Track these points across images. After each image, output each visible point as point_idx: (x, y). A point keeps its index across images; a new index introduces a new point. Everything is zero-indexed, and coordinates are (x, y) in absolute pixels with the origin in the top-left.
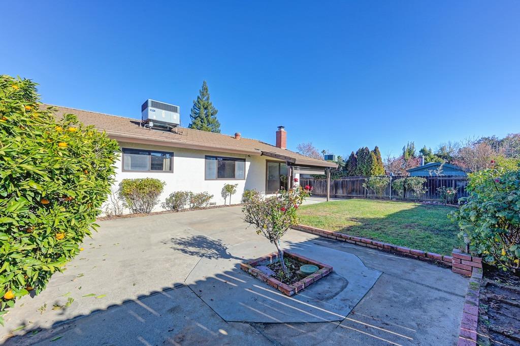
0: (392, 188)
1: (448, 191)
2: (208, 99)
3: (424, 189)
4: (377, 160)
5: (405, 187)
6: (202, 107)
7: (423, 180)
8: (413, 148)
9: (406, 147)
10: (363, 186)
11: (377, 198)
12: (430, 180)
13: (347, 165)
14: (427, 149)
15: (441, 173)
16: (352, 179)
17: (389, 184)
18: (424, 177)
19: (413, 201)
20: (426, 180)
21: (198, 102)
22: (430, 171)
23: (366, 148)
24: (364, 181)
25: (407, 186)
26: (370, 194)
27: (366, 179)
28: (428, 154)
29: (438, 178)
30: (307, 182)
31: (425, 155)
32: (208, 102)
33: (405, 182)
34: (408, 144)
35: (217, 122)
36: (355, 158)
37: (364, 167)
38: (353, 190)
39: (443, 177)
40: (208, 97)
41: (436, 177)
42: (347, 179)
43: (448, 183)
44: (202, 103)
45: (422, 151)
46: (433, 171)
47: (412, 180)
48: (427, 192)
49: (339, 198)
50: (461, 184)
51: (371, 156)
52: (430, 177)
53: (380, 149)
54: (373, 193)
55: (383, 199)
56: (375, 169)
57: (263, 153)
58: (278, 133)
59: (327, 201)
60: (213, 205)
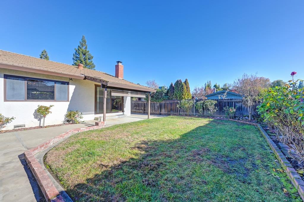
0: (195, 108)
1: (231, 110)
2: (86, 48)
3: (215, 108)
4: (187, 88)
5: (203, 107)
6: (81, 53)
7: (215, 102)
8: (210, 84)
9: (207, 84)
10: (177, 106)
11: (186, 115)
12: (219, 102)
13: (168, 92)
14: (218, 85)
15: (226, 97)
16: (170, 102)
17: (193, 105)
18: (215, 100)
19: (208, 117)
20: (216, 102)
21: (78, 49)
22: (219, 96)
23: (180, 80)
24: (178, 103)
25: (204, 106)
26: (182, 112)
27: (179, 102)
28: (218, 88)
29: (224, 101)
30: (142, 104)
31: (217, 88)
32: (86, 50)
33: (203, 103)
34: (208, 82)
35: (93, 64)
36: (173, 87)
37: (178, 93)
38: (171, 110)
39: (227, 100)
40: (86, 47)
41: (223, 100)
42: (167, 102)
43: (230, 104)
44: (81, 50)
45: (215, 86)
46: (221, 96)
47: (208, 102)
48: (217, 110)
49: (162, 115)
50: (238, 105)
51: (182, 86)
52: (219, 100)
53: (188, 81)
54: (184, 111)
55: (190, 115)
56: (185, 94)
57: (85, 77)
58: (116, 67)
59: (148, 118)
60: (20, 128)
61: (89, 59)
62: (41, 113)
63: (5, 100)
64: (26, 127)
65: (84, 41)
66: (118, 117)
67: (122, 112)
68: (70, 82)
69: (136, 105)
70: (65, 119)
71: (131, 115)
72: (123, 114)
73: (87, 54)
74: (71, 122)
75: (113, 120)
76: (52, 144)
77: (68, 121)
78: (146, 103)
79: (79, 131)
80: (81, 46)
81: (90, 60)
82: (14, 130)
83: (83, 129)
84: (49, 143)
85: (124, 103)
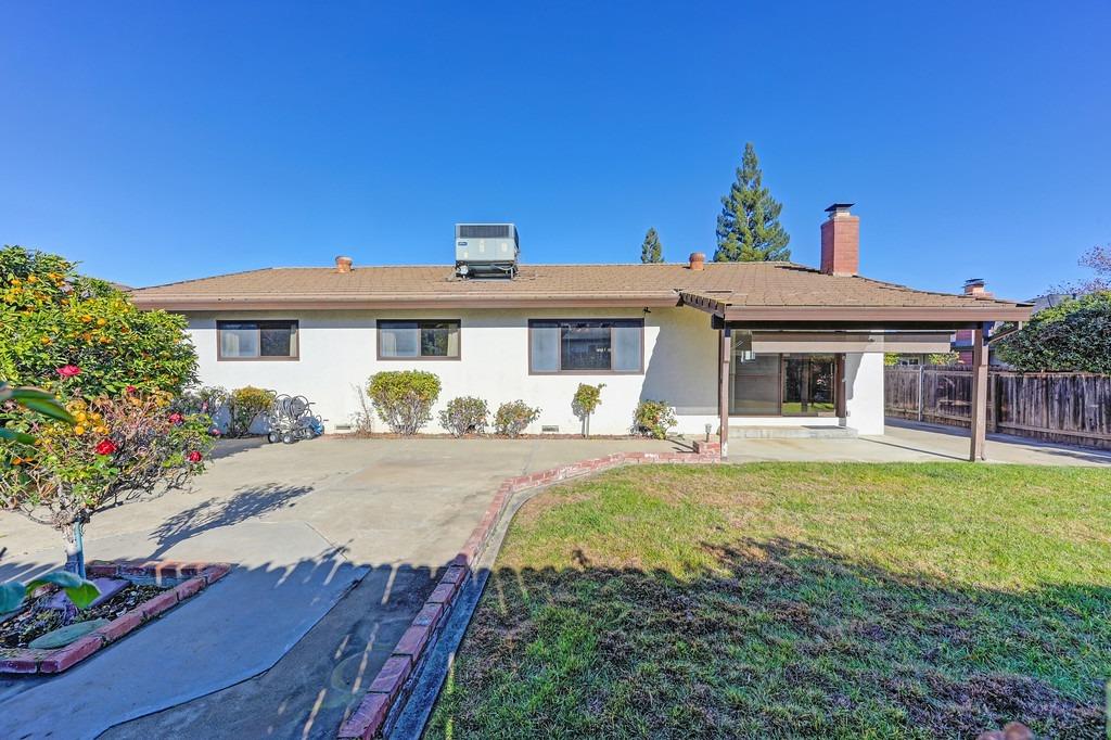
2: (757, 183)
6: (740, 207)
21: (733, 196)
32: (756, 192)
35: (781, 233)
40: (758, 179)
57: (682, 298)
58: (825, 230)
59: (972, 459)
60: (551, 433)
61: (766, 219)
62: (586, 401)
63: (531, 373)
64: (561, 432)
65: (750, 162)
66: (809, 436)
67: (837, 415)
68: (647, 317)
69: (950, 388)
70: (635, 422)
71: (886, 432)
72: (842, 426)
73: (759, 205)
74: (649, 433)
75: (783, 442)
76: (561, 478)
77: (642, 429)
78: (1012, 375)
79: (641, 461)
80: (742, 182)
81: (771, 222)
82: (542, 437)
83: (652, 456)
84: (555, 473)
85: (846, 379)
